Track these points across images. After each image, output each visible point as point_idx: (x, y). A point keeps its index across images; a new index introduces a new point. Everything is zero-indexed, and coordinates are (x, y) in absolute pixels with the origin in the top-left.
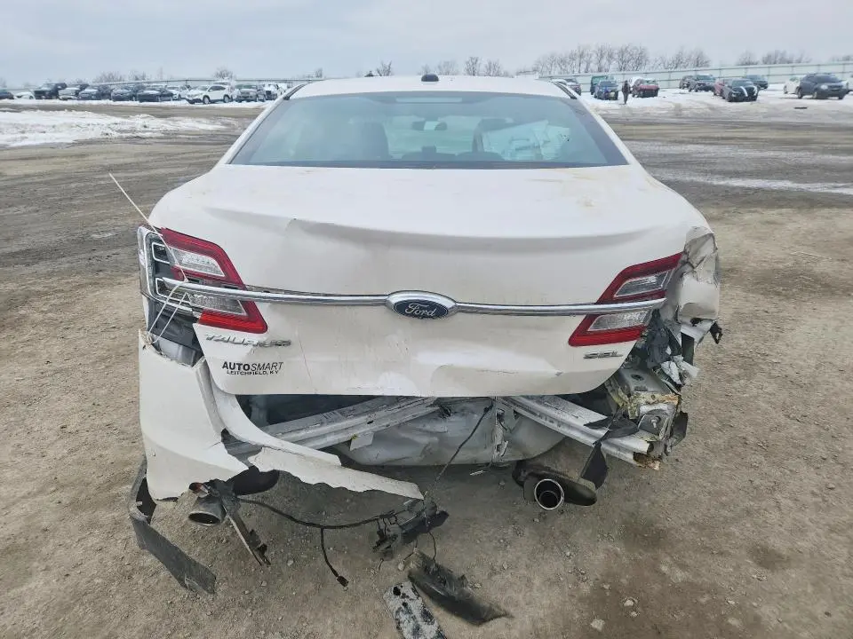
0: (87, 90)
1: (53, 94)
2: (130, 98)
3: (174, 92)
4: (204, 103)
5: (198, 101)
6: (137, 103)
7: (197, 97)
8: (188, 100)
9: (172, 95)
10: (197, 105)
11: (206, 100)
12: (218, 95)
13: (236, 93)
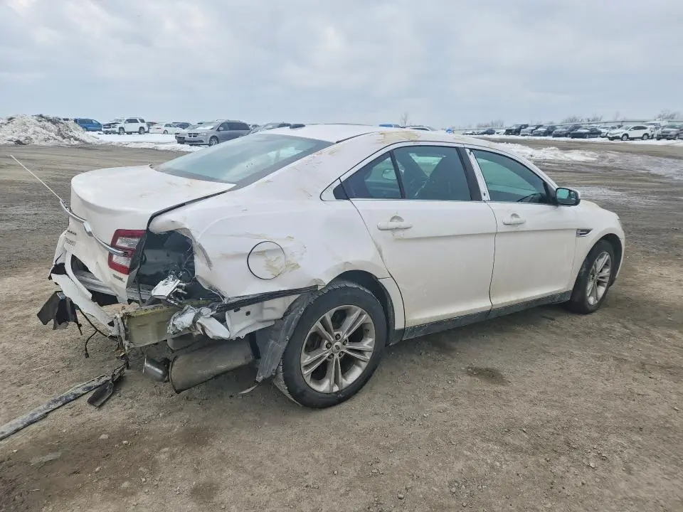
0: (539, 129)
1: (517, 132)
2: (566, 135)
3: (603, 130)
4: (622, 140)
5: (617, 138)
6: (569, 139)
7: (618, 135)
8: (609, 138)
9: (600, 133)
10: (616, 141)
11: (625, 137)
12: (640, 133)
13: (657, 132)
